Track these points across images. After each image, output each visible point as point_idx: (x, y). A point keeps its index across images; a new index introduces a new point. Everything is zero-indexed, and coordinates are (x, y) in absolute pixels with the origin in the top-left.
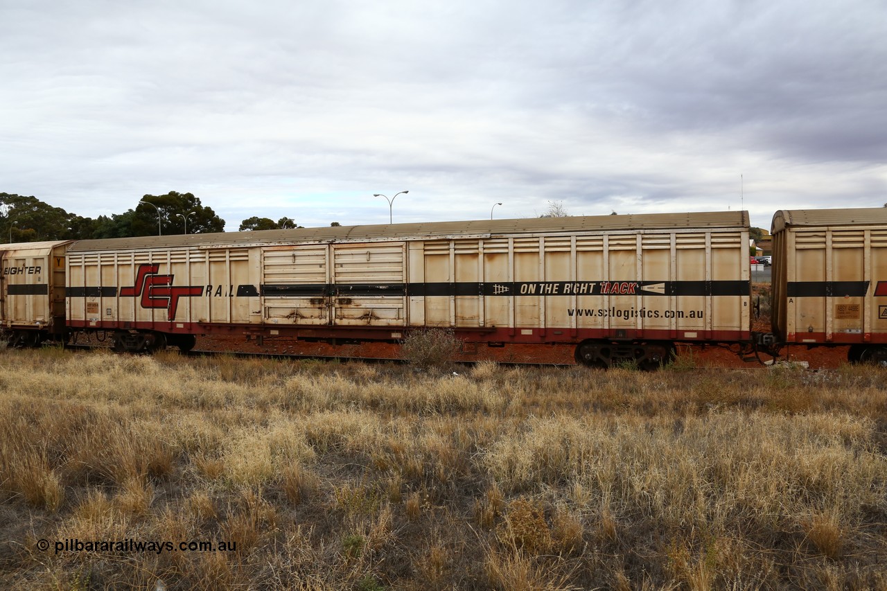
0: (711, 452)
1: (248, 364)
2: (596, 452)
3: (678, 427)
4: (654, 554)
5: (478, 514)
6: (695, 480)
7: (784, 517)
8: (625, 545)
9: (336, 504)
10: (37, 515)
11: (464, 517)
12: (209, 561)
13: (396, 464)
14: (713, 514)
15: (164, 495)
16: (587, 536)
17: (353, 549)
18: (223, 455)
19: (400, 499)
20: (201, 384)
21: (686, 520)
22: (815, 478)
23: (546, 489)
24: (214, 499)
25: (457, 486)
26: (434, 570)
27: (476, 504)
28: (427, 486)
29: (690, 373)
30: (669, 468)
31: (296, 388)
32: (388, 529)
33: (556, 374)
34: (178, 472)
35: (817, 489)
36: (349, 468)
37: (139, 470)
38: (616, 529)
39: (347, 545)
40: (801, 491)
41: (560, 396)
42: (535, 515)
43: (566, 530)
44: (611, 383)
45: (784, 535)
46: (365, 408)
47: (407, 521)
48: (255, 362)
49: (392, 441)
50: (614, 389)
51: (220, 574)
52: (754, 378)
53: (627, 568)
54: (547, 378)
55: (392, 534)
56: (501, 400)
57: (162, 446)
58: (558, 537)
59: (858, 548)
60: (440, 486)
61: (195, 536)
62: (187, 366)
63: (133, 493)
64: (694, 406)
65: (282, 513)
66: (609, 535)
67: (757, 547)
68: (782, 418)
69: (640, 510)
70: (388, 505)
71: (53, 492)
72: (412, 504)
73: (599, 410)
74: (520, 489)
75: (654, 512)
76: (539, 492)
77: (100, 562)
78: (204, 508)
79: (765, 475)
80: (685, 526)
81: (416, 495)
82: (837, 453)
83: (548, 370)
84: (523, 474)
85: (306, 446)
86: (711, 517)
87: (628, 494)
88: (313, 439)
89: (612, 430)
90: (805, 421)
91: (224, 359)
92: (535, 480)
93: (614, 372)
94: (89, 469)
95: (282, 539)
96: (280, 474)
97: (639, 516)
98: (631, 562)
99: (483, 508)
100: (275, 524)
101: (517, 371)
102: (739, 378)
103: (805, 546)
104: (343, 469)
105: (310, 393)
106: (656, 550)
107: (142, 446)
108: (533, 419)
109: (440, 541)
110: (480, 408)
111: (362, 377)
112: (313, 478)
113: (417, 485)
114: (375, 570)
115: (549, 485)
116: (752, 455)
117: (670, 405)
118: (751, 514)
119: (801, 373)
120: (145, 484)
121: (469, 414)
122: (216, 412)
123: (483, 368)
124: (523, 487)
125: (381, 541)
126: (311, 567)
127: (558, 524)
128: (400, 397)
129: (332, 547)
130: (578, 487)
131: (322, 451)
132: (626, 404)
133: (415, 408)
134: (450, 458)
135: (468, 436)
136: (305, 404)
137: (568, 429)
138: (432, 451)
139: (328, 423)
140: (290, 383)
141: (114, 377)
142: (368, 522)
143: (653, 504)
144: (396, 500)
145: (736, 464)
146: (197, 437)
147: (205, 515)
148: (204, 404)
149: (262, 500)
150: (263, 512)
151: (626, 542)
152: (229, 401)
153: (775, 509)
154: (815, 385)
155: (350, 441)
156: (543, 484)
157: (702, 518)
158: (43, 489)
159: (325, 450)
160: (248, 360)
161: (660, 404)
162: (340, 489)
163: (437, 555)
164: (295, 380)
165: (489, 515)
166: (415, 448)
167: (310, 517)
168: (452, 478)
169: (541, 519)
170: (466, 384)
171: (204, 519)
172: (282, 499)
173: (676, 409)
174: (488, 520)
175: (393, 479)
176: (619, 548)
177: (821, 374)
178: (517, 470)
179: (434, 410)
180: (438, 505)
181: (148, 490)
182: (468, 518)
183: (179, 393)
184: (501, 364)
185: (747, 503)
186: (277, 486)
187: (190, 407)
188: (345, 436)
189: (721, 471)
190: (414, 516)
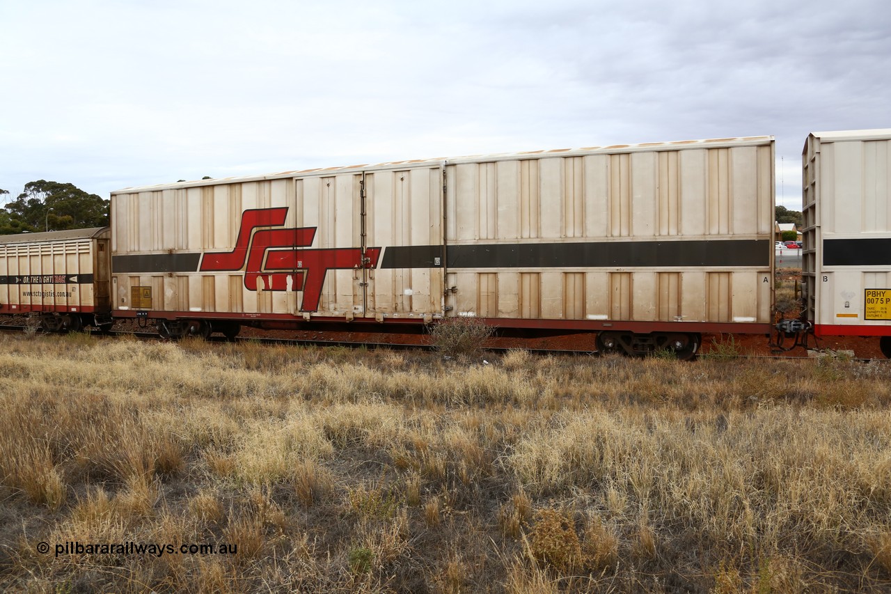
0: (760, 456)
1: (273, 351)
2: (633, 452)
3: (721, 423)
4: (696, 573)
5: (502, 523)
6: (743, 487)
7: (846, 533)
8: (664, 561)
9: (351, 507)
10: (37, 514)
11: (487, 525)
12: (205, 573)
13: (417, 462)
14: (764, 527)
15: (170, 493)
16: (623, 552)
17: (360, 564)
18: (234, 451)
19: (420, 502)
20: (222, 373)
21: (734, 534)
23: (578, 493)
24: (220, 500)
25: (482, 487)
26: (451, 589)
27: (501, 510)
28: (450, 487)
29: (732, 363)
31: (320, 377)
32: (403, 537)
33: (590, 363)
34: (187, 469)
35: (881, 500)
36: (368, 465)
37: (146, 466)
38: (656, 543)
40: (863, 503)
41: (594, 387)
42: (565, 526)
43: (599, 546)
44: (648, 374)
45: (848, 555)
47: (425, 528)
48: (280, 349)
49: (415, 436)
50: (652, 380)
51: (215, 589)
52: (799, 368)
53: (667, 590)
54: (582, 367)
55: (406, 543)
56: (532, 391)
57: (174, 439)
58: (590, 552)
62: (211, 353)
63: (136, 493)
64: (737, 399)
65: (292, 516)
66: (647, 551)
67: (817, 569)
68: (835, 415)
69: (681, 520)
70: (404, 511)
71: (55, 490)
72: (431, 511)
73: (635, 403)
74: (549, 493)
75: (697, 522)
76: (569, 495)
78: (209, 509)
79: (821, 483)
80: (733, 541)
81: (435, 498)
83: (582, 358)
84: (553, 476)
85: (324, 441)
86: (761, 531)
87: (667, 502)
88: (332, 432)
89: (650, 428)
90: (863, 418)
91: (249, 346)
92: (565, 483)
93: (651, 362)
94: (95, 465)
96: (293, 472)
97: (681, 527)
98: (672, 583)
99: (508, 515)
100: (281, 530)
101: (549, 360)
102: (784, 368)
103: (873, 568)
104: (361, 467)
105: (333, 383)
106: (700, 567)
108: (565, 412)
109: (457, 555)
110: (510, 400)
111: (389, 366)
112: (327, 477)
113: (438, 486)
114: (386, 588)
115: (582, 488)
116: (805, 460)
117: (712, 398)
118: (808, 529)
121: (499, 406)
122: (234, 403)
123: (515, 357)
124: (553, 490)
125: (395, 551)
126: (314, 583)
127: (590, 537)
128: (426, 387)
129: (339, 561)
130: (612, 492)
131: (342, 446)
132: (664, 396)
133: (442, 399)
134: (475, 457)
135: (495, 431)
136: (328, 394)
137: (602, 427)
138: (456, 448)
139: (349, 415)
140: (312, 372)
141: (136, 365)
142: (381, 530)
143: (695, 514)
144: (415, 503)
145: (787, 469)
146: (210, 430)
147: (210, 518)
148: (223, 394)
149: (271, 501)
150: (271, 515)
151: (667, 559)
152: (251, 390)
153: (835, 524)
154: (867, 377)
155: (371, 435)
156: (573, 488)
157: (752, 532)
158: (44, 486)
159: (344, 445)
160: (273, 346)
161: (701, 397)
162: (355, 491)
163: (455, 571)
164: (319, 368)
165: (514, 523)
166: (438, 445)
167: (321, 521)
168: (475, 479)
169: (571, 531)
170: (497, 373)
171: (208, 522)
172: (293, 501)
173: (718, 403)
174: (514, 529)
175: (411, 480)
176: (660, 566)
177: (873, 366)
178: (546, 472)
179: (462, 402)
180: (460, 510)
181: (153, 489)
182: (492, 526)
183: (200, 382)
184: (534, 352)
185: (802, 515)
186: (289, 485)
187: (210, 397)
188: (366, 430)
189: (771, 477)
190: (433, 522)
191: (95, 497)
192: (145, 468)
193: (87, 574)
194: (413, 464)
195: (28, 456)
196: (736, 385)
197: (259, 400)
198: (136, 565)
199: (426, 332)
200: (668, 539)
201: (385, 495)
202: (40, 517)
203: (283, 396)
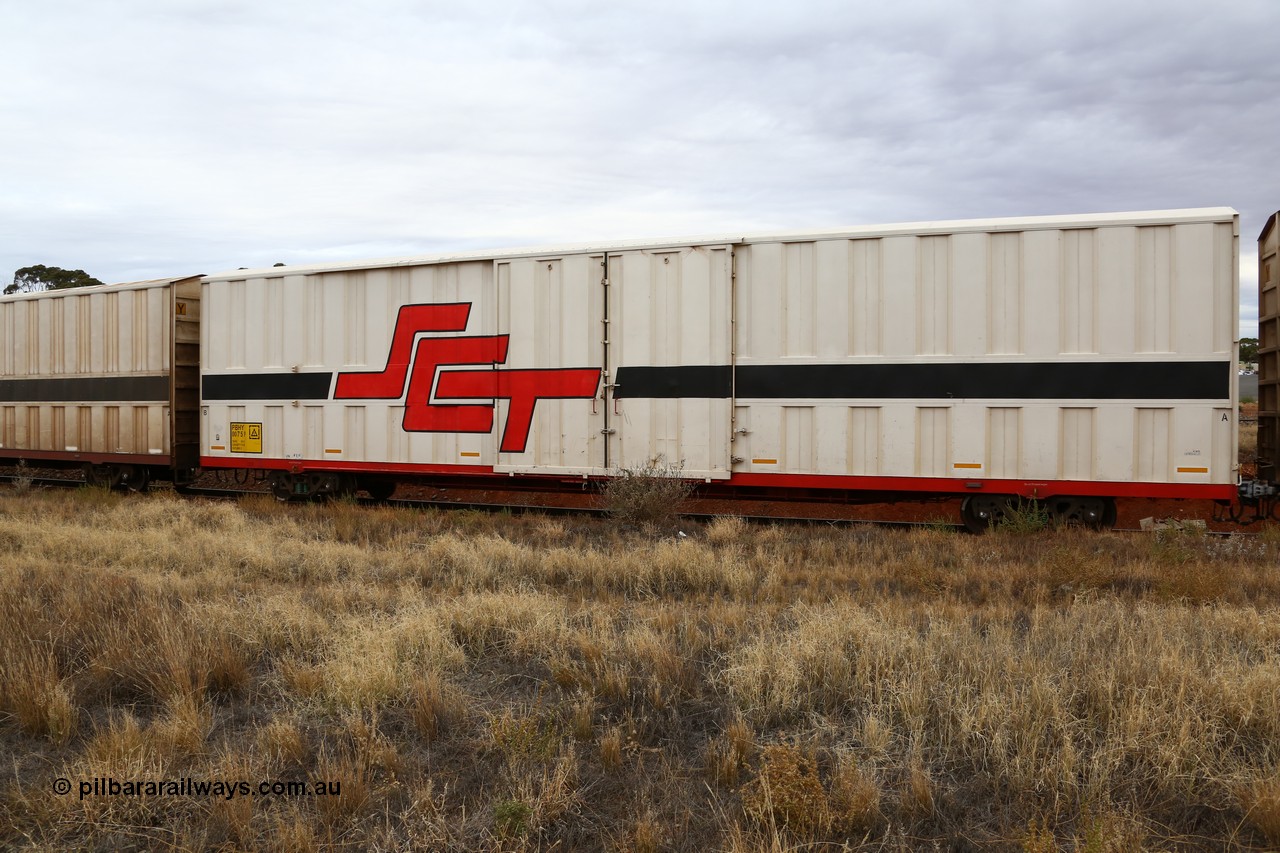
0: (1083, 667)
1: (378, 515)
2: (899, 663)
3: (1022, 623)
4: (992, 838)
5: (712, 764)
6: (1057, 714)
7: (1204, 781)
8: (948, 822)
9: (492, 742)
10: (34, 750)
11: (690, 768)
13: (587, 678)
14: (1088, 772)
15: (230, 720)
16: (887, 808)
17: (511, 823)
18: (323, 660)
19: (592, 735)
20: (302, 546)
21: (1045, 781)
22: (1247, 717)
23: (819, 722)
24: (304, 730)
25: (681, 714)
27: (709, 747)
28: (635, 715)
29: (1035, 537)
30: (1014, 693)
31: (444, 554)
32: (571, 786)
33: (833, 537)
34: (255, 683)
35: (1253, 733)
36: (516, 681)
37: (195, 681)
38: (933, 793)
39: (501, 817)
40: (1229, 737)
41: (839, 571)
42: (803, 770)
43: (854, 798)
44: (916, 552)
45: (1208, 813)
46: (542, 588)
47: (601, 772)
48: (386, 513)
49: (583, 640)
50: (921, 560)
52: (1130, 545)
54: (820, 542)
55: (575, 794)
56: (750, 576)
57: (239, 643)
58: (841, 807)
60: (654, 715)
62: (286, 517)
63: (181, 719)
64: (1042, 590)
65: (407, 755)
66: (922, 806)
67: (1165, 832)
68: (1184, 612)
69: (969, 761)
70: (571, 748)
71: (61, 715)
72: (609, 748)
73: (898, 594)
75: (992, 765)
76: (809, 726)
78: (288, 744)
79: (1170, 709)
80: (1044, 791)
81: (614, 729)
83: (820, 530)
84: (784, 698)
85: (453, 646)
86: (1084, 777)
87: (951, 734)
88: (463, 633)
89: (922, 630)
90: (1226, 615)
91: (341, 507)
92: (803, 708)
93: (923, 535)
94: (119, 678)
95: (399, 801)
96: (410, 690)
97: (969, 771)
99: (721, 754)
100: (393, 775)
101: (774, 531)
102: (1109, 545)
103: (1244, 831)
104: (506, 683)
105: (463, 562)
106: (997, 829)
107: (201, 645)
108: (798, 607)
109: (649, 812)
110: (719, 588)
111: (544, 538)
112: (459, 699)
113: (618, 712)
115: (825, 716)
116: (1145, 676)
117: (1008, 588)
118: (1150, 775)
119: (1204, 540)
120: (200, 704)
121: (702, 597)
122: (319, 590)
123: (725, 527)
124: (784, 718)
125: (558, 806)
127: (839, 786)
128: (598, 569)
129: (479, 819)
130: (872, 723)
131: (477, 653)
132: (940, 583)
133: (621, 587)
134: (671, 670)
135: (700, 633)
136: (456, 579)
137: (851, 628)
138: (643, 657)
139: (488, 610)
140: (433, 546)
141: (177, 534)
142: (539, 775)
143: (990, 752)
144: (586, 737)
145: (1121, 689)
146: (287, 629)
147: (289, 756)
148: (304, 577)
149: (377, 734)
150: (378, 753)
151: (949, 817)
152: (344, 571)
153: (1189, 767)
154: (1226, 558)
155: (520, 638)
156: (813, 715)
157: (1071, 779)
158: (46, 709)
159: (481, 651)
160: (376, 509)
161: (992, 585)
162: (499, 719)
163: (647, 834)
164: (443, 541)
165: (730, 766)
166: (618, 653)
167: (451, 762)
168: (672, 702)
169: (813, 777)
170: (699, 551)
171: (285, 763)
172: (409, 732)
173: (1016, 594)
174: (729, 773)
175: (580, 703)
176: (939, 827)
177: (1234, 541)
178: (774, 692)
179: (650, 591)
180: (650, 746)
181: (205, 714)
182: (699, 769)
183: (270, 559)
184: (751, 520)
185: (1142, 754)
186: (403, 710)
187: (284, 581)
188: (511, 631)
189: (1097, 700)
190: (612, 763)
191: (121, 727)
192: (193, 683)
193: (110, 837)
194: (581, 680)
195: (22, 665)
196: (1041, 569)
197: (357, 587)
198: (182, 825)
199: (596, 491)
200: (951, 789)
201: (542, 724)
202: (40, 755)
203: (390, 581)
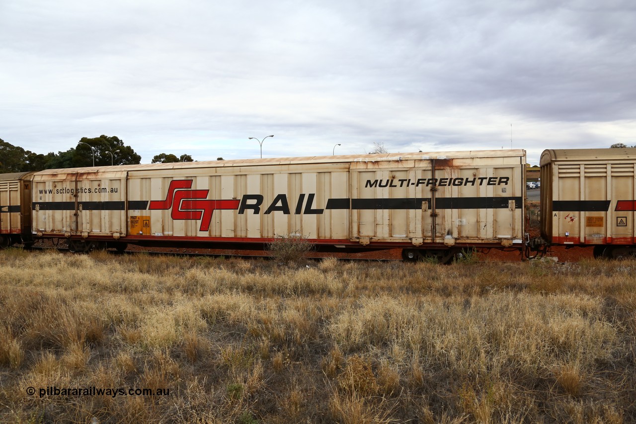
0: (490, 322)
1: (158, 260)
2: (409, 322)
3: (467, 304)
4: (449, 395)
5: (324, 368)
6: (479, 342)
7: (541, 368)
8: (428, 388)
9: (222, 361)
10: (4, 371)
11: (314, 370)
12: (130, 403)
13: (265, 332)
14: (491, 366)
15: (97, 355)
16: (402, 383)
17: (235, 394)
18: (140, 326)
19: (269, 357)
20: (124, 275)
21: (472, 370)
22: (562, 340)
23: (373, 349)
24: (134, 358)
25: (309, 347)
26: (293, 408)
27: (323, 360)
28: (289, 347)
29: (475, 265)
30: (460, 334)
31: (193, 277)
32: (260, 379)
33: (380, 267)
34: (107, 338)
35: (564, 348)
36: (232, 335)
37: (79, 338)
38: (423, 377)
39: (231, 391)
40: (553, 349)
41: (382, 282)
42: (365, 368)
43: (387, 379)
44: (419, 273)
45: (541, 381)
46: (244, 291)
47: (273, 373)
48: (163, 259)
49: (263, 316)
50: (421, 277)
51: (138, 412)
52: (520, 269)
53: (431, 405)
54: (374, 269)
55: (263, 382)
56: (340, 285)
57: (97, 320)
58: (382, 383)
59: (593, 389)
60: (297, 347)
61: (120, 385)
62: (114, 261)
63: (75, 354)
64: (477, 289)
65: (183, 367)
66: (418, 382)
67: (522, 389)
68: (540, 297)
69: (440, 364)
70: (260, 362)
71: (16, 355)
72: (277, 362)
73: (410, 292)
74: (354, 349)
75: (449, 365)
76: (368, 351)
77: (50, 404)
78: (127, 364)
79: (528, 338)
80: (472, 374)
81: (280, 354)
82: (577, 322)
83: (374, 264)
84: (357, 338)
85: (201, 319)
86: (489, 368)
87: (431, 353)
88: (206, 314)
89: (420, 307)
90: (556, 299)
91: (141, 256)
92: (365, 343)
93: (421, 266)
94: (43, 337)
95: (184, 387)
96: (182, 340)
97: (439, 368)
98: (433, 401)
99: (328, 363)
100: (178, 376)
101: (352, 264)
102: (509, 269)
103: (555, 388)
104: (227, 336)
105: (203, 281)
106: (451, 392)
107: (81, 320)
108: (363, 299)
109: (297, 387)
110: (325, 291)
111: (241, 269)
112: (206, 342)
113: (280, 346)
114: (251, 408)
115: (375, 346)
116: (518, 324)
117: (461, 288)
118: (518, 366)
119: (553, 265)
120: (84, 347)
121: (318, 296)
122: (135, 295)
123: (329, 262)
124: (357, 348)
125: (255, 387)
126: (204, 407)
127: (381, 374)
128: (268, 283)
129: (220, 392)
130: (396, 348)
131: (212, 323)
132: (430, 287)
133: (279, 292)
134: (305, 327)
135: (317, 311)
136: (200, 289)
137: (388, 307)
138: (292, 322)
139: (217, 302)
140: (189, 273)
141: (60, 270)
142: (246, 373)
143: (449, 359)
144: (266, 358)
145: (507, 330)
146: (121, 313)
147: (128, 370)
148: (126, 290)
149: (169, 359)
150: (169, 367)
152: (145, 286)
153: (535, 362)
154: (563, 274)
155: (233, 315)
156: (371, 346)
157: (484, 369)
158: (8, 352)
159: (214, 322)
160: (158, 257)
161: (454, 288)
162: (225, 351)
163: (296, 397)
164: (193, 271)
165: (332, 368)
166: (279, 321)
167: (204, 371)
168: (305, 341)
169: (369, 371)
170: (316, 274)
171: (127, 373)
172: (184, 358)
173: (465, 292)
174: (332, 371)
175: (263, 343)
176: (426, 391)
177: (567, 266)
178: (352, 336)
179: (293, 293)
180: (296, 361)
181: (86, 352)
183: (108, 281)
184: (341, 260)
185: (515, 357)
186: (179, 349)
187: (116, 291)
188: (228, 312)
189: (497, 336)
190: (279, 369)
191: (46, 358)
194: (263, 333)
196: (477, 280)
200: (431, 375)
201: (246, 353)
203: (170, 291)
